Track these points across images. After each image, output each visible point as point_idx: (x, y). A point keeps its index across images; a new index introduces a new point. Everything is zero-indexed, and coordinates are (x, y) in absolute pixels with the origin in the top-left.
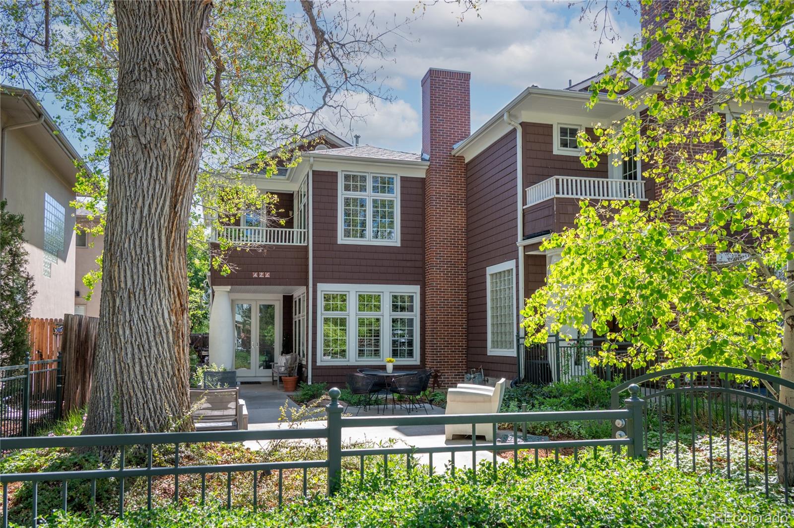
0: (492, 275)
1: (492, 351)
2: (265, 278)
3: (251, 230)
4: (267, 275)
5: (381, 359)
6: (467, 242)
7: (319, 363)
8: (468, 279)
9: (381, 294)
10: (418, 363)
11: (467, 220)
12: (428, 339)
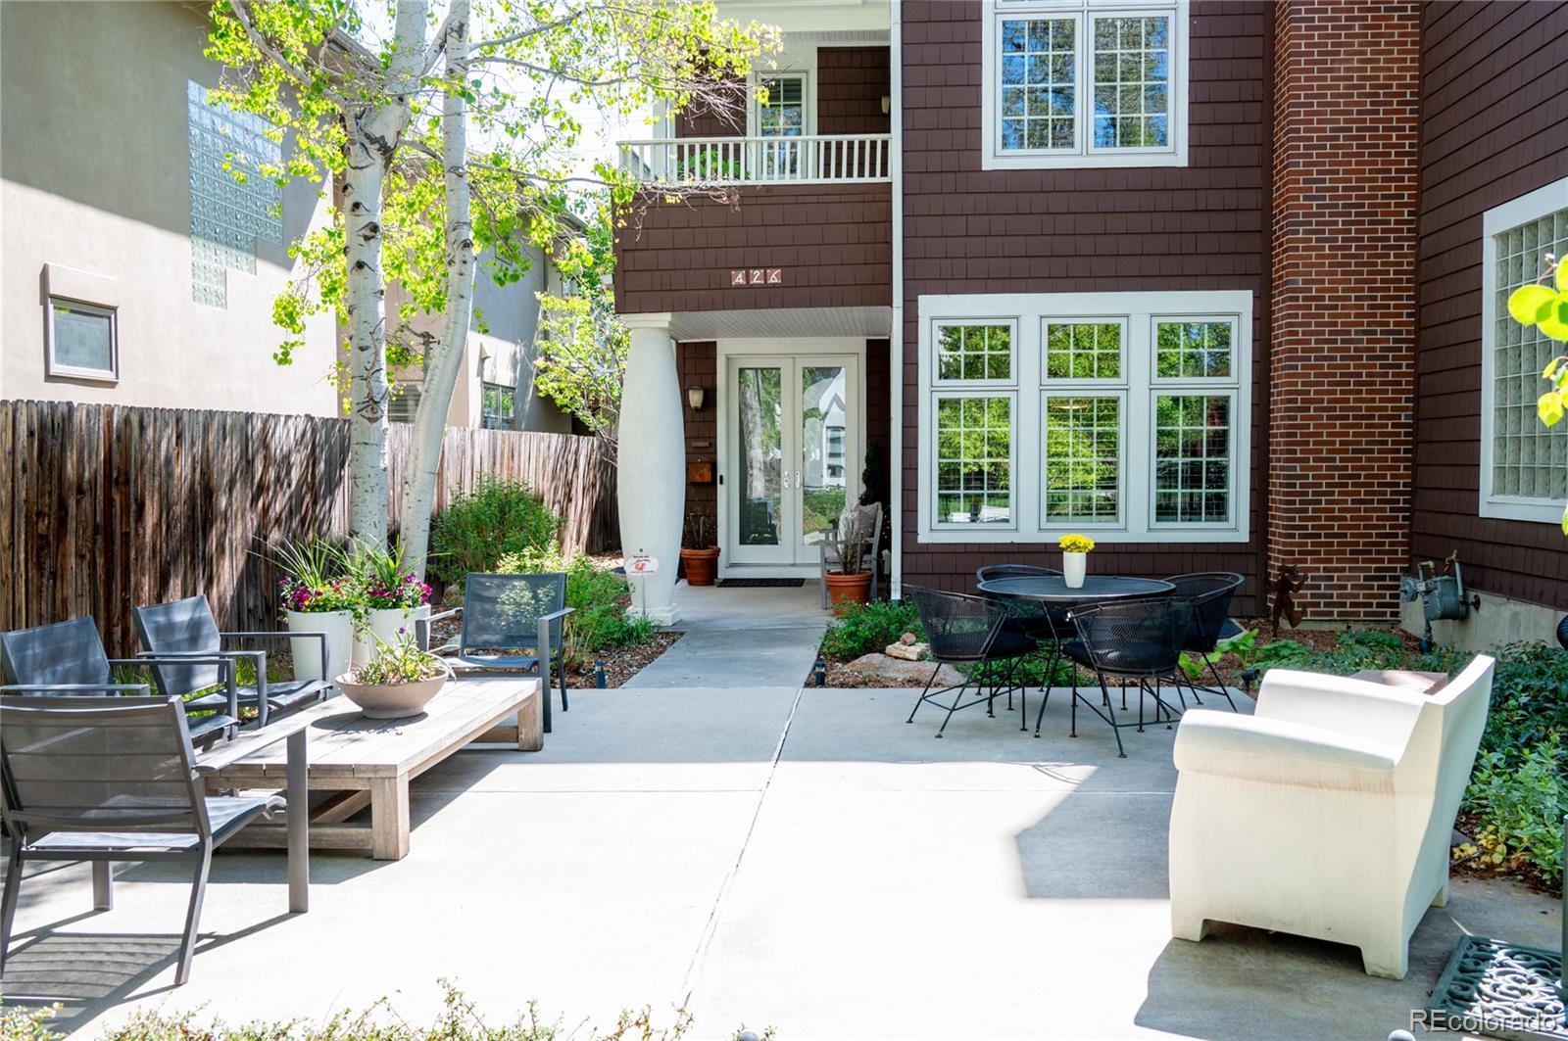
0: (1503, 237)
1: (1496, 503)
2: (766, 286)
3: (714, 147)
4: (774, 277)
5: (1121, 525)
6: (1420, 137)
7: (924, 537)
8: (1419, 261)
9: (1123, 321)
10: (1243, 536)
11: (1422, 60)
12: (1278, 461)
